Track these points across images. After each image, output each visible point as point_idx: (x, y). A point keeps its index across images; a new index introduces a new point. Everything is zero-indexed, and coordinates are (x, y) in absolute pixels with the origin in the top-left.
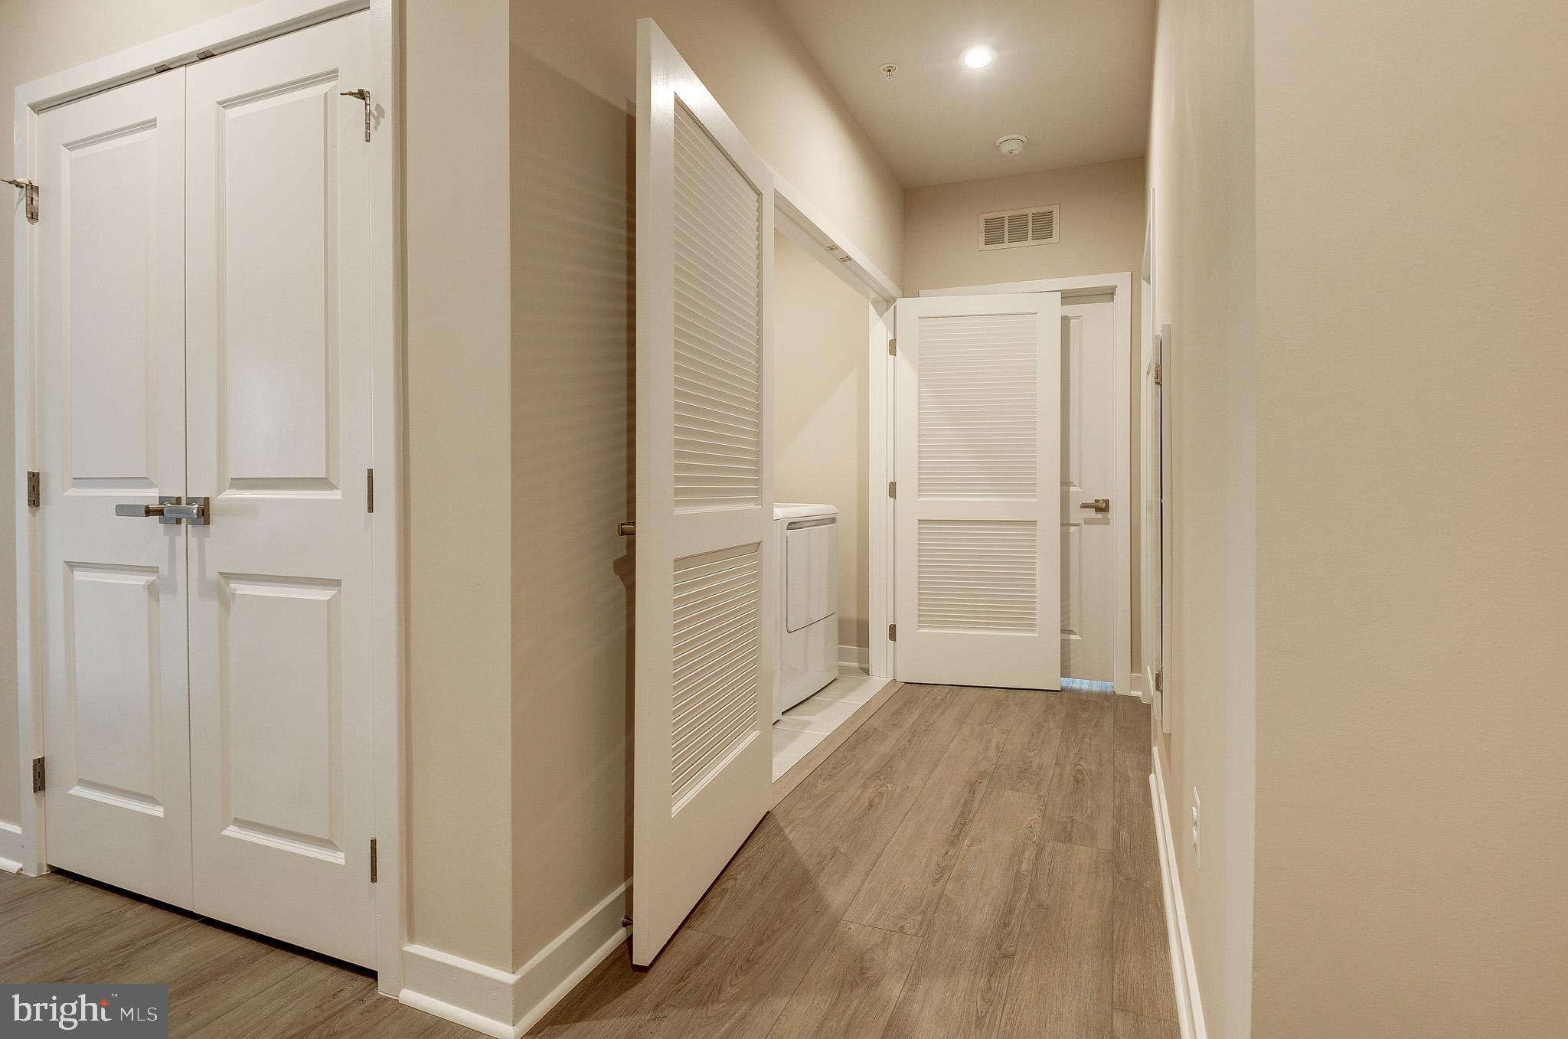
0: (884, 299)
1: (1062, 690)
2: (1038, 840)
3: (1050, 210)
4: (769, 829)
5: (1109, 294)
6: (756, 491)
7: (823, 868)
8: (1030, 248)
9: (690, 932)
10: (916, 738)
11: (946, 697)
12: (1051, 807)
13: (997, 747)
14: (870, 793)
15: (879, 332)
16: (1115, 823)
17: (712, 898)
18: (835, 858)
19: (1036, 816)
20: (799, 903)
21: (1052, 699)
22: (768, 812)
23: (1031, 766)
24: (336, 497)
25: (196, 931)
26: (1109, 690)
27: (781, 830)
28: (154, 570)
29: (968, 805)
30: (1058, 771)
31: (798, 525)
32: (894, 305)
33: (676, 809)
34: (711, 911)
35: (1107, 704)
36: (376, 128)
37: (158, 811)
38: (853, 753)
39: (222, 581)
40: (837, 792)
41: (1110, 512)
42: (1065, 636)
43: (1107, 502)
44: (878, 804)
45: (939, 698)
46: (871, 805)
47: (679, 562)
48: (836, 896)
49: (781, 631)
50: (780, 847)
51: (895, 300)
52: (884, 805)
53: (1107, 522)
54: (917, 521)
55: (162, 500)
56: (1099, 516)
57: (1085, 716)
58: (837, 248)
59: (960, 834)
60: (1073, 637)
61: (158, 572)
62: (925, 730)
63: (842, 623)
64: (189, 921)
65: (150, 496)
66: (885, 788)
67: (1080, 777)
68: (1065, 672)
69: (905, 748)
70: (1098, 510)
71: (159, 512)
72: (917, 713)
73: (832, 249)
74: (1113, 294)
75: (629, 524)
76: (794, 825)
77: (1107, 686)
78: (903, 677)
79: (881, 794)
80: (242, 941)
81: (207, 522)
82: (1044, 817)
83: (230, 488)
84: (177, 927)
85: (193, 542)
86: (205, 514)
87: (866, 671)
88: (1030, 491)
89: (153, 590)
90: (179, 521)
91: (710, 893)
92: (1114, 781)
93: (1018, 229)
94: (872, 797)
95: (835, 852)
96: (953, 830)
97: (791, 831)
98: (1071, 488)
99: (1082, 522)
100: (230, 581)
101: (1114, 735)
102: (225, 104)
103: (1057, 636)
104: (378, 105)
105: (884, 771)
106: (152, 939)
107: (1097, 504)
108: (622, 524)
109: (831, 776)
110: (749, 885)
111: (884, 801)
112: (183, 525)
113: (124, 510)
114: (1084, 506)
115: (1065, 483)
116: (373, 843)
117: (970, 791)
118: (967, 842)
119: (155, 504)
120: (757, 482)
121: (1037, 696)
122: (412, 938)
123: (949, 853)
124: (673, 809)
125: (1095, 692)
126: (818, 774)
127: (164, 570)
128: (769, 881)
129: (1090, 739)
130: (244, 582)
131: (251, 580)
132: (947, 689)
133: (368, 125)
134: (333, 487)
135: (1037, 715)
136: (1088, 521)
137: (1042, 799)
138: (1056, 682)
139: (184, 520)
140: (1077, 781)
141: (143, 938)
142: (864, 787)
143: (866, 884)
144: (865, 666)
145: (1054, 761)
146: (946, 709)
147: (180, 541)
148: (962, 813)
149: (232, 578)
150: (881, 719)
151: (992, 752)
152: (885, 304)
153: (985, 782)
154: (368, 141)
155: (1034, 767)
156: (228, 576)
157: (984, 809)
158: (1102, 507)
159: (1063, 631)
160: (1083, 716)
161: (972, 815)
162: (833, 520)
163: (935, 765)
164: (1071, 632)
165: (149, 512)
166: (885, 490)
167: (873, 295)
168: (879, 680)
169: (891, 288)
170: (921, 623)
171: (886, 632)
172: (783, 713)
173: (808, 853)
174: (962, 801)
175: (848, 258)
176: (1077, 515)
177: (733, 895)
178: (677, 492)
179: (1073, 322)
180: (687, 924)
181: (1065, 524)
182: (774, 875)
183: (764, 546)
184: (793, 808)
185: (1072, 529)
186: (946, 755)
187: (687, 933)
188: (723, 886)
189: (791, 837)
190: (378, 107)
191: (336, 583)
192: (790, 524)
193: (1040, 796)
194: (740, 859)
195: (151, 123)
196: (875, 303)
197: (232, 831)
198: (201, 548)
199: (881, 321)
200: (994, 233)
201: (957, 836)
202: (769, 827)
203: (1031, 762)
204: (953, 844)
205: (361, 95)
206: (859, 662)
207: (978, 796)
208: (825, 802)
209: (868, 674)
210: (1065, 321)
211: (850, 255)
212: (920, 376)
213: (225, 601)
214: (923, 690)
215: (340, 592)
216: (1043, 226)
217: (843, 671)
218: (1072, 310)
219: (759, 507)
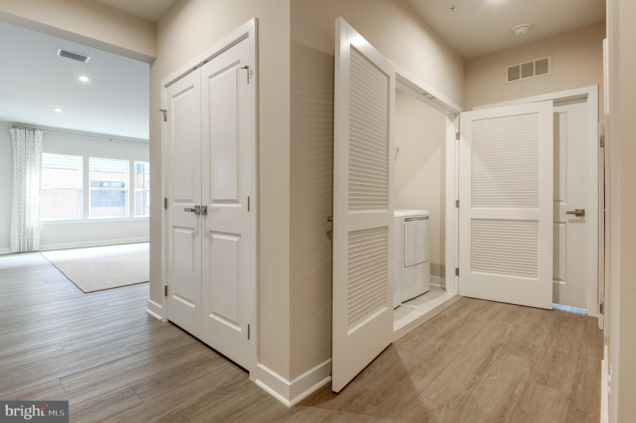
0: (453, 113)
1: (553, 310)
2: (527, 381)
3: (547, 58)
4: (392, 350)
5: (584, 98)
6: (386, 204)
7: (414, 371)
8: (535, 79)
9: (355, 384)
10: (466, 323)
11: (485, 306)
12: (537, 367)
13: (510, 333)
14: (440, 343)
15: (451, 129)
16: (575, 381)
17: (365, 373)
18: (419, 369)
19: (527, 369)
20: (401, 384)
21: (547, 314)
22: (391, 343)
23: (528, 345)
24: (239, 206)
25: (202, 347)
26: (584, 313)
27: (397, 352)
28: (193, 229)
29: (490, 357)
30: (544, 349)
31: (410, 220)
32: (459, 116)
33: (349, 333)
34: (364, 378)
35: (581, 320)
36: (251, 79)
37: (193, 306)
38: (434, 325)
39: (210, 233)
40: (424, 341)
41: (585, 215)
42: (556, 282)
43: (583, 211)
44: (443, 349)
45: (481, 306)
46: (440, 349)
47: (350, 233)
48: (419, 385)
49: (401, 266)
50: (396, 359)
51: (459, 114)
52: (446, 350)
53: (584, 222)
54: (471, 219)
55: (196, 207)
56: (579, 218)
57: (565, 324)
58: (428, 94)
59: (484, 370)
60: (561, 282)
61: (194, 230)
62: (472, 320)
63: (432, 266)
64: (200, 343)
65: (192, 205)
66: (447, 343)
67: (557, 355)
68: (556, 300)
69: (460, 326)
70: (577, 215)
71: (194, 211)
72: (468, 311)
73: (425, 95)
74: (586, 98)
75: (331, 217)
76: (403, 351)
77: (583, 311)
78: (463, 294)
79: (445, 345)
80: (214, 353)
81: (206, 214)
82: (532, 371)
83: (212, 203)
84: (197, 344)
85: (203, 220)
86: (205, 212)
87: (444, 289)
88: (535, 204)
89: (193, 235)
90: (199, 214)
91: (365, 371)
92: (578, 360)
93: (527, 71)
94: (440, 346)
95: (420, 366)
96: (480, 368)
97: (401, 353)
98: (561, 203)
99: (568, 221)
100: (212, 233)
101: (583, 336)
102: (211, 77)
103: (551, 281)
104: (251, 70)
105: (448, 335)
106: (191, 347)
107: (577, 212)
108: (329, 217)
109: (421, 333)
110: (380, 372)
111: (446, 349)
112: (201, 215)
113: (186, 210)
114: (569, 213)
115: (556, 200)
116: (249, 325)
117: (492, 352)
118: (487, 374)
119: (193, 208)
120: (386, 200)
121: (538, 311)
122: (259, 362)
123: (476, 378)
124: (348, 333)
125: (574, 313)
126: (416, 331)
127: (196, 229)
128: (389, 372)
129: (567, 337)
130: (216, 234)
131: (218, 233)
132: (486, 302)
133: (248, 77)
134: (239, 203)
135: (535, 321)
136: (571, 221)
137: (533, 362)
138: (550, 305)
139: (201, 213)
140: (555, 356)
141: (189, 346)
142: (437, 340)
143: (433, 383)
144: (443, 286)
145: (543, 344)
146: (484, 311)
147: (200, 220)
148: (486, 361)
149: (213, 232)
150: (449, 312)
151: (507, 335)
152: (454, 116)
153: (501, 349)
154: (248, 83)
155: (530, 346)
156: (212, 232)
157: (498, 361)
158: (580, 214)
159: (554, 279)
160: (564, 324)
161: (491, 363)
162: (427, 218)
163: (475, 337)
164: (560, 280)
165: (192, 210)
166: (454, 204)
167: (448, 112)
168: (450, 294)
169: (457, 108)
170: (472, 268)
171: (454, 272)
172: (402, 303)
173: (407, 363)
174: (487, 355)
175: (434, 97)
176: (563, 217)
177: (374, 374)
178: (350, 204)
179: (561, 115)
180: (354, 381)
181: (556, 222)
182: (392, 370)
183: (389, 228)
184: (403, 344)
185: (561, 225)
186: (481, 333)
187: (353, 384)
188: (370, 369)
189: (401, 355)
190: (251, 71)
191: (239, 235)
192: (406, 219)
193: (531, 360)
194: (378, 360)
195: (192, 87)
196: (449, 116)
197: (211, 315)
198: (205, 221)
199: (452, 124)
200: (513, 74)
201: (482, 371)
202: (391, 350)
203: (529, 343)
204: (479, 374)
205: (246, 67)
206: (441, 284)
207: (496, 355)
208: (418, 344)
209: (445, 290)
210: (556, 116)
211: (435, 96)
212: (472, 149)
213: (211, 239)
214: (473, 300)
215: (240, 238)
216: (542, 67)
217: (432, 287)
218: (559, 109)
219: (387, 211)
